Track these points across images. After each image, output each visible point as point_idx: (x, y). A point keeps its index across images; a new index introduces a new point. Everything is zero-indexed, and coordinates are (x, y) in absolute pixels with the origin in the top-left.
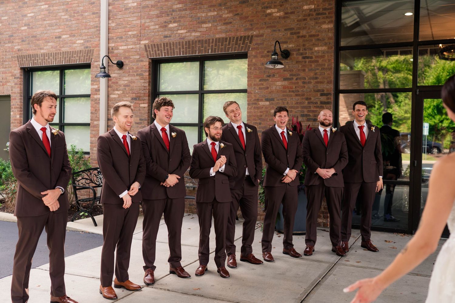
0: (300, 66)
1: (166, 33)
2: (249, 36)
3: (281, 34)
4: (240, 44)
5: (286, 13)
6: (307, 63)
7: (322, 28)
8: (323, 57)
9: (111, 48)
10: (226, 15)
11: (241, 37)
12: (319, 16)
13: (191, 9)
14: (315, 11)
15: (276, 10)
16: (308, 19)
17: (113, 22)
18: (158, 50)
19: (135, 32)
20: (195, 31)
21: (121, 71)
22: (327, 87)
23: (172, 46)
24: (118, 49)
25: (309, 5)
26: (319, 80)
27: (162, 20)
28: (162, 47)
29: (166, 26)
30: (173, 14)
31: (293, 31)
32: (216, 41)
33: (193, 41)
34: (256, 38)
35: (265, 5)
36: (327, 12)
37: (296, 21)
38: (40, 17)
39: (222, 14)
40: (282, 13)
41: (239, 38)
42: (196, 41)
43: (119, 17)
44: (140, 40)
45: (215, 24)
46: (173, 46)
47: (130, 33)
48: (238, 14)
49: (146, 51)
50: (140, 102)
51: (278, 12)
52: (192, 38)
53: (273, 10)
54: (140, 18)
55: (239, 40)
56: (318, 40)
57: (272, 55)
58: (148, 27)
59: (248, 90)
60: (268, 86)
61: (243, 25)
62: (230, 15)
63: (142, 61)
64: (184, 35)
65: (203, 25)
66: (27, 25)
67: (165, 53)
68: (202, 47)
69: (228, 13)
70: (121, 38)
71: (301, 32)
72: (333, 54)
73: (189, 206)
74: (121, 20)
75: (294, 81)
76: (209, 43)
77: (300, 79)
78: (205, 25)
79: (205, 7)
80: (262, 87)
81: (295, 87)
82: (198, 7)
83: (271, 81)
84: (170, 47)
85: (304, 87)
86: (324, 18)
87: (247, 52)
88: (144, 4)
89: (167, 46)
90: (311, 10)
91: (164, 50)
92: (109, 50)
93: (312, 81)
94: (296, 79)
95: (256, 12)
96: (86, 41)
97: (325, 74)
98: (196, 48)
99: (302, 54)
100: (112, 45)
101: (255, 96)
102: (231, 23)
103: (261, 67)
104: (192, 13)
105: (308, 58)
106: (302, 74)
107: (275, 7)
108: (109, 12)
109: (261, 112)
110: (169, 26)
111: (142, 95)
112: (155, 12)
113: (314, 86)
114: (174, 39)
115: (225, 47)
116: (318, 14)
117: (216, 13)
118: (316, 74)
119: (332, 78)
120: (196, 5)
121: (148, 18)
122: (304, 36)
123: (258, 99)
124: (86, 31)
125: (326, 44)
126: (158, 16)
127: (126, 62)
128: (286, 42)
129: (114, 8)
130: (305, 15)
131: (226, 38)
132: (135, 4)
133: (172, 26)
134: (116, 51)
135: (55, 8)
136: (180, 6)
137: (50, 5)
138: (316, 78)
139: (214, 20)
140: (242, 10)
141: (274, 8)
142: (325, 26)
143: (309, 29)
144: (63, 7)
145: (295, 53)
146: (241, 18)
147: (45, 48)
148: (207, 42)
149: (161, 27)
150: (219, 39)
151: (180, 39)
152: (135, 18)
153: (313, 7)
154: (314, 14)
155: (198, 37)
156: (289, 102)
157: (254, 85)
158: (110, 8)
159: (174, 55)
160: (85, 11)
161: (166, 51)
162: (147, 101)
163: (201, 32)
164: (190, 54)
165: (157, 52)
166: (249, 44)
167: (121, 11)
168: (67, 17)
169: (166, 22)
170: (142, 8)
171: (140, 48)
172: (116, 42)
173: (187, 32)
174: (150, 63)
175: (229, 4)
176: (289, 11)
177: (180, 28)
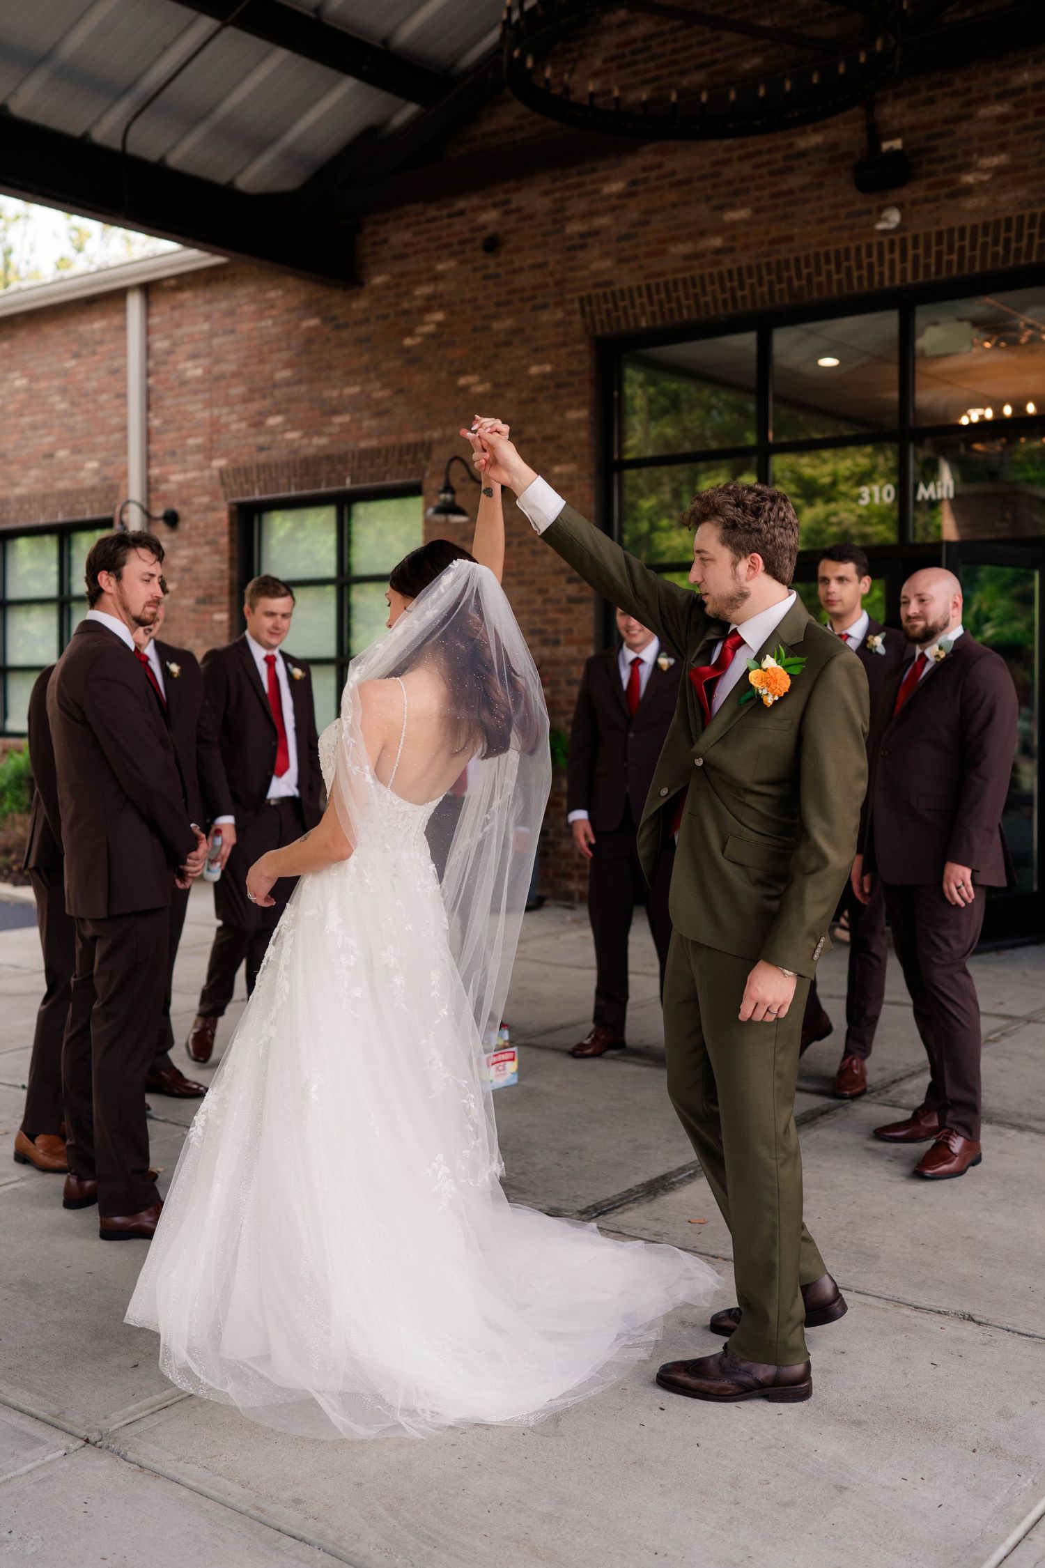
1: (262, 440)
2: (424, 443)
4: (407, 462)
5: (496, 385)
7: (565, 419)
8: (569, 488)
9: (152, 480)
10: (379, 394)
11: (409, 445)
12: (562, 391)
13: (311, 381)
14: (552, 378)
15: (476, 379)
16: (540, 399)
17: (156, 416)
18: (247, 482)
19: (199, 440)
20: (320, 434)
21: (173, 536)
23: (274, 471)
24: (166, 481)
25: (542, 363)
27: (254, 407)
28: (253, 475)
29: (260, 423)
30: (275, 392)
32: (360, 457)
33: (314, 458)
34: (437, 448)
35: (455, 366)
36: (576, 380)
37: (514, 404)
38: (13, 407)
39: (371, 392)
40: (487, 387)
41: (405, 447)
42: (320, 458)
43: (168, 402)
44: (211, 458)
45: (358, 415)
46: (277, 471)
47: (191, 441)
48: (400, 391)
49: (223, 484)
50: (213, 608)
51: (481, 383)
52: (311, 451)
53: (470, 379)
54: (209, 404)
55: (404, 453)
56: (559, 448)
57: (441, 492)
58: (227, 425)
61: (414, 417)
62: (386, 393)
63: (215, 509)
64: (296, 444)
65: (333, 419)
67: (260, 488)
68: (333, 472)
69: (381, 389)
72: (588, 482)
74: (173, 410)
75: (514, 548)
76: (346, 462)
77: (526, 543)
78: (338, 420)
79: (338, 375)
81: (517, 564)
82: (323, 375)
84: (270, 473)
85: (534, 563)
86: (570, 395)
87: (421, 480)
88: (217, 369)
89: (264, 471)
90: (543, 376)
91: (259, 480)
92: (150, 486)
94: (520, 545)
95: (438, 383)
96: (105, 463)
98: (322, 475)
100: (155, 471)
102: (387, 412)
104: (311, 391)
107: (474, 371)
108: (148, 392)
110: (267, 423)
111: (216, 592)
112: (238, 391)
114: (278, 454)
115: (379, 472)
116: (559, 386)
117: (357, 389)
120: (319, 369)
121: (227, 404)
122: (530, 441)
124: (101, 439)
125: (573, 459)
126: (245, 400)
127: (183, 511)
129: (158, 382)
130: (534, 389)
131: (380, 450)
132: (199, 372)
133: (273, 422)
134: (163, 487)
135: (43, 384)
136: (286, 373)
137: (33, 378)
139: (355, 405)
140: (411, 381)
141: (472, 374)
142: (573, 415)
143: (541, 422)
144: (57, 382)
146: (408, 401)
147: (24, 481)
148: (342, 458)
149: (251, 425)
150: (366, 451)
151: (289, 453)
152: (199, 406)
153: (549, 368)
154: (552, 384)
155: (324, 447)
158: (151, 381)
159: (278, 492)
160: (100, 391)
161: (262, 484)
162: (226, 606)
163: (330, 435)
164: (309, 489)
165: (245, 487)
166: (424, 462)
167: (171, 389)
168: (64, 406)
169: (260, 414)
170: (214, 380)
171: (211, 477)
172: (162, 464)
173: (303, 437)
174: (232, 514)
175: (384, 366)
176: (503, 379)
177: (288, 426)
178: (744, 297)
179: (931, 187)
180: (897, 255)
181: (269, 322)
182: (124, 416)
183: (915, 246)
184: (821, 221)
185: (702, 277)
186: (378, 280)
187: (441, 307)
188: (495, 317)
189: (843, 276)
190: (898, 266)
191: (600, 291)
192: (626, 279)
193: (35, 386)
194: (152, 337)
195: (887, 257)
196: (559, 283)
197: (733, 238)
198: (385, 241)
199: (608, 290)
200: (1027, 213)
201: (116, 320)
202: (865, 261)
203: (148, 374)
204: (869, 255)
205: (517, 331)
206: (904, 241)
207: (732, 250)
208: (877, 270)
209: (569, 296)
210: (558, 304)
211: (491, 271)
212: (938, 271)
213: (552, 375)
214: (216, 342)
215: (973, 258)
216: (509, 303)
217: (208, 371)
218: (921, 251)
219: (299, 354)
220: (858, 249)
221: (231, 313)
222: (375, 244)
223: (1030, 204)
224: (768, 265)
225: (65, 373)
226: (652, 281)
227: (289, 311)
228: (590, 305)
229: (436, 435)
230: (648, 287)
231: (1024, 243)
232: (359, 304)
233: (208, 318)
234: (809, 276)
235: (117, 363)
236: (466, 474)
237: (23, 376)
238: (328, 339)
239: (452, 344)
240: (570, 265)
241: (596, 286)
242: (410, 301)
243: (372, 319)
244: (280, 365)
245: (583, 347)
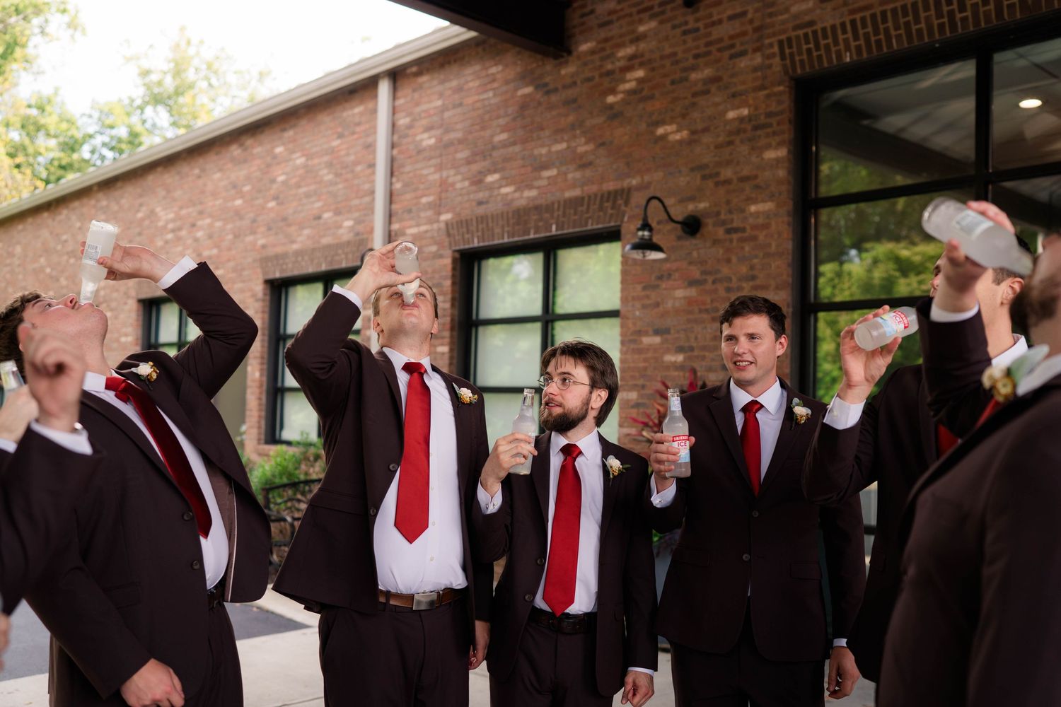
0: (721, 251)
1: (481, 195)
2: (623, 190)
3: (682, 179)
4: (607, 208)
5: (693, 132)
6: (735, 242)
7: (763, 159)
8: (766, 226)
9: (393, 234)
10: (583, 148)
11: (609, 193)
12: (759, 132)
13: (524, 141)
14: (750, 120)
15: (674, 127)
16: (737, 141)
17: (398, 181)
18: (468, 232)
19: (431, 199)
20: (530, 187)
23: (490, 222)
24: (403, 234)
25: (738, 108)
26: (758, 282)
27: (475, 168)
28: (473, 226)
29: (480, 181)
30: (494, 153)
31: (707, 172)
32: (564, 206)
33: (525, 209)
34: (636, 194)
35: (654, 117)
36: (774, 121)
37: (712, 148)
38: (294, 181)
39: (576, 147)
41: (606, 195)
42: (530, 209)
43: (408, 169)
44: (439, 214)
45: (564, 168)
46: (493, 222)
47: (424, 200)
48: (603, 144)
49: (449, 235)
51: (678, 131)
52: (522, 203)
53: (669, 128)
54: (440, 168)
55: (605, 200)
56: (757, 187)
57: (639, 229)
58: (453, 184)
59: (623, 312)
60: (659, 300)
61: (614, 167)
62: (590, 147)
63: (441, 256)
64: (510, 197)
65: (542, 173)
66: (276, 198)
67: (478, 237)
68: (541, 220)
69: (585, 144)
70: (410, 211)
71: (723, 172)
72: (786, 219)
74: (411, 175)
75: (709, 286)
76: (553, 211)
77: (720, 280)
78: (546, 174)
79: (547, 135)
80: (648, 302)
81: (712, 301)
82: (535, 135)
83: (665, 289)
84: (487, 224)
86: (767, 135)
87: (619, 226)
88: (446, 138)
89: (482, 223)
90: (741, 119)
91: (478, 231)
93: (744, 285)
94: (714, 282)
95: (638, 134)
96: (358, 222)
97: (771, 267)
98: (530, 223)
99: (723, 223)
100: (395, 226)
101: (634, 324)
102: (590, 164)
104: (524, 150)
105: (736, 230)
106: (725, 271)
107: (672, 121)
108: (392, 160)
109: (645, 360)
110: (486, 181)
112: (463, 154)
114: (494, 207)
115: (581, 218)
116: (756, 128)
117: (564, 145)
120: (532, 131)
121: (453, 167)
122: (727, 182)
123: (640, 331)
124: (356, 202)
125: (771, 197)
126: (469, 162)
128: (692, 199)
129: (401, 152)
130: (730, 133)
131: (583, 198)
132: (432, 141)
133: (491, 180)
135: (316, 161)
136: (504, 136)
137: (309, 157)
138: (753, 278)
139: (562, 159)
140: (612, 135)
141: (670, 124)
142: (770, 155)
143: (738, 163)
144: (326, 158)
145: (709, 221)
146: (609, 153)
147: (300, 239)
148: (549, 208)
149: (473, 183)
150: (571, 200)
151: (503, 205)
152: (432, 170)
153: (746, 112)
154: (749, 127)
155: (535, 198)
156: (699, 336)
157: (634, 299)
158: (395, 152)
159: (493, 240)
160: (356, 163)
161: (480, 234)
162: (447, 340)
163: (538, 188)
164: (519, 236)
165: (467, 236)
166: (623, 208)
167: (410, 157)
168: (330, 177)
169: (480, 173)
170: (444, 147)
171: (439, 229)
172: (401, 220)
173: (515, 191)
174: (454, 261)
175: (588, 123)
176: (700, 126)
177: (504, 183)
178: (964, 20)
181: (491, 94)
182: (373, 182)
186: (584, 47)
187: (641, 65)
188: (694, 68)
191: (801, 32)
192: (828, 18)
193: (310, 163)
194: (397, 116)
196: (756, 30)
198: (592, 12)
199: (809, 30)
201: (370, 105)
203: (393, 146)
205: (716, 80)
209: (767, 41)
210: (755, 50)
211: (691, 25)
213: (749, 118)
214: (447, 115)
216: (708, 53)
217: (439, 140)
219: (514, 119)
221: (459, 89)
222: (583, 15)
225: (332, 151)
226: (858, 16)
227: (507, 82)
228: (790, 47)
229: (634, 182)
230: (853, 22)
232: (568, 70)
233: (441, 95)
235: (370, 140)
236: (665, 216)
237: (303, 155)
238: (540, 104)
239: (652, 97)
240: (770, 10)
241: (796, 28)
242: (613, 63)
243: (579, 82)
244: (498, 130)
245: (781, 88)
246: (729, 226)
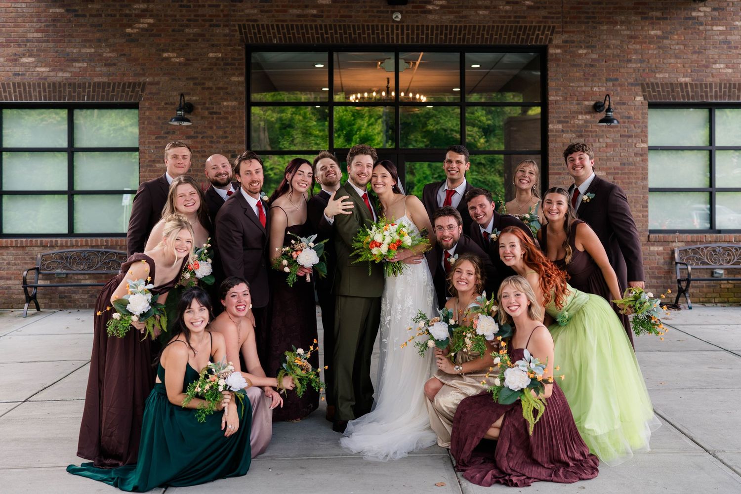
0: (206, 123)
1: (17, 69)
2: (140, 83)
3: (181, 83)
4: (128, 92)
5: (187, 60)
6: (215, 119)
7: (231, 80)
8: (233, 113)
10: (107, 54)
11: (130, 83)
12: (228, 67)
13: (54, 41)
14: (222, 60)
15: (175, 55)
16: (215, 69)
18: (5, 92)
22: (239, 148)
23: (27, 87)
25: (216, 52)
26: (229, 140)
27: (11, 50)
28: (10, 88)
29: (16, 60)
30: (28, 44)
31: (197, 81)
32: (94, 86)
33: (60, 83)
34: (149, 87)
35: (161, 47)
36: (236, 63)
37: (200, 70)
39: (102, 53)
40: (182, 59)
41: (127, 84)
42: (65, 84)
45: (93, 64)
46: (29, 87)
48: (124, 55)
51: (177, 57)
52: (58, 79)
53: (171, 55)
55: (126, 87)
56: (227, 93)
57: (178, 111)
59: (141, 149)
61: (133, 69)
62: (114, 55)
64: (45, 74)
65: (74, 64)
67: (16, 96)
68: (74, 92)
69: (110, 52)
71: (207, 83)
72: (244, 111)
73: (58, 299)
75: (199, 139)
76: (84, 88)
77: (207, 137)
78: (77, 65)
79: (78, 41)
80: (159, 145)
81: (201, 147)
82: (66, 39)
84: (25, 89)
85: (212, 147)
86: (233, 69)
87: (139, 102)
89: (19, 87)
90: (218, 59)
91: (15, 92)
94: (202, 138)
95: (149, 54)
97: (236, 133)
98: (64, 93)
99: (208, 109)
101: (150, 157)
102: (115, 64)
103: (157, 121)
104: (57, 47)
105: (215, 113)
106: (209, 132)
107: (173, 51)
110: (22, 61)
113: (224, 147)
114: (30, 78)
115: (108, 94)
116: (226, 64)
117: (93, 50)
118: (225, 132)
119: (245, 138)
120: (63, 36)
122: (210, 88)
123: (154, 160)
125: (236, 99)
128: (188, 94)
130: (211, 64)
131: (109, 84)
133: (27, 61)
136: (37, 35)
138: (226, 137)
139: (90, 58)
140: (130, 51)
142: (235, 79)
143: (216, 80)
145: (199, 106)
146: (129, 60)
148: (82, 86)
149: (8, 60)
150: (99, 83)
151: (39, 79)
153: (220, 55)
154: (222, 64)
155: (67, 79)
157: (149, 143)
159: (30, 100)
161: (17, 94)
163: (71, 72)
164: (55, 100)
166: (140, 93)
169: (16, 55)
173: (51, 71)
175: (111, 41)
176: (192, 57)
177: (39, 64)
178: (337, 38)
179: (413, 7)
180: (399, 32)
181: (23, 5)
183: (408, 29)
184: (365, 12)
185: (306, 26)
187: (151, 16)
188: (187, 26)
189: (375, 36)
190: (400, 37)
191: (251, 23)
192: (265, 20)
195: (395, 31)
196: (225, 16)
197: (322, 11)
199: (255, 24)
200: (454, 25)
202: (385, 32)
204: (387, 29)
205: (201, 35)
206: (402, 27)
207: (322, 16)
208: (390, 36)
209: (232, 23)
210: (225, 26)
211: (184, 3)
212: (417, 41)
213: (222, 59)
215: (432, 38)
216: (197, 21)
218: (410, 32)
219: (47, 26)
220: (382, 27)
223: (455, 22)
224: (340, 26)
226: (280, 24)
228: (245, 29)
229: (148, 80)
230: (277, 26)
231: (453, 36)
232: (93, 6)
234: (359, 34)
238: (70, 21)
239: (160, 35)
240: (234, 8)
241: (247, 21)
242: (130, 10)
243: (103, 15)
244: (32, 30)
245: (240, 48)
246: (211, 111)
